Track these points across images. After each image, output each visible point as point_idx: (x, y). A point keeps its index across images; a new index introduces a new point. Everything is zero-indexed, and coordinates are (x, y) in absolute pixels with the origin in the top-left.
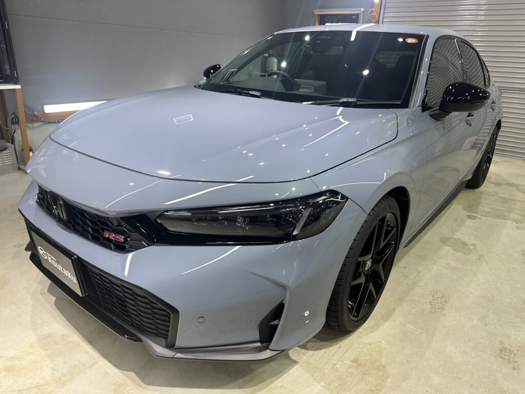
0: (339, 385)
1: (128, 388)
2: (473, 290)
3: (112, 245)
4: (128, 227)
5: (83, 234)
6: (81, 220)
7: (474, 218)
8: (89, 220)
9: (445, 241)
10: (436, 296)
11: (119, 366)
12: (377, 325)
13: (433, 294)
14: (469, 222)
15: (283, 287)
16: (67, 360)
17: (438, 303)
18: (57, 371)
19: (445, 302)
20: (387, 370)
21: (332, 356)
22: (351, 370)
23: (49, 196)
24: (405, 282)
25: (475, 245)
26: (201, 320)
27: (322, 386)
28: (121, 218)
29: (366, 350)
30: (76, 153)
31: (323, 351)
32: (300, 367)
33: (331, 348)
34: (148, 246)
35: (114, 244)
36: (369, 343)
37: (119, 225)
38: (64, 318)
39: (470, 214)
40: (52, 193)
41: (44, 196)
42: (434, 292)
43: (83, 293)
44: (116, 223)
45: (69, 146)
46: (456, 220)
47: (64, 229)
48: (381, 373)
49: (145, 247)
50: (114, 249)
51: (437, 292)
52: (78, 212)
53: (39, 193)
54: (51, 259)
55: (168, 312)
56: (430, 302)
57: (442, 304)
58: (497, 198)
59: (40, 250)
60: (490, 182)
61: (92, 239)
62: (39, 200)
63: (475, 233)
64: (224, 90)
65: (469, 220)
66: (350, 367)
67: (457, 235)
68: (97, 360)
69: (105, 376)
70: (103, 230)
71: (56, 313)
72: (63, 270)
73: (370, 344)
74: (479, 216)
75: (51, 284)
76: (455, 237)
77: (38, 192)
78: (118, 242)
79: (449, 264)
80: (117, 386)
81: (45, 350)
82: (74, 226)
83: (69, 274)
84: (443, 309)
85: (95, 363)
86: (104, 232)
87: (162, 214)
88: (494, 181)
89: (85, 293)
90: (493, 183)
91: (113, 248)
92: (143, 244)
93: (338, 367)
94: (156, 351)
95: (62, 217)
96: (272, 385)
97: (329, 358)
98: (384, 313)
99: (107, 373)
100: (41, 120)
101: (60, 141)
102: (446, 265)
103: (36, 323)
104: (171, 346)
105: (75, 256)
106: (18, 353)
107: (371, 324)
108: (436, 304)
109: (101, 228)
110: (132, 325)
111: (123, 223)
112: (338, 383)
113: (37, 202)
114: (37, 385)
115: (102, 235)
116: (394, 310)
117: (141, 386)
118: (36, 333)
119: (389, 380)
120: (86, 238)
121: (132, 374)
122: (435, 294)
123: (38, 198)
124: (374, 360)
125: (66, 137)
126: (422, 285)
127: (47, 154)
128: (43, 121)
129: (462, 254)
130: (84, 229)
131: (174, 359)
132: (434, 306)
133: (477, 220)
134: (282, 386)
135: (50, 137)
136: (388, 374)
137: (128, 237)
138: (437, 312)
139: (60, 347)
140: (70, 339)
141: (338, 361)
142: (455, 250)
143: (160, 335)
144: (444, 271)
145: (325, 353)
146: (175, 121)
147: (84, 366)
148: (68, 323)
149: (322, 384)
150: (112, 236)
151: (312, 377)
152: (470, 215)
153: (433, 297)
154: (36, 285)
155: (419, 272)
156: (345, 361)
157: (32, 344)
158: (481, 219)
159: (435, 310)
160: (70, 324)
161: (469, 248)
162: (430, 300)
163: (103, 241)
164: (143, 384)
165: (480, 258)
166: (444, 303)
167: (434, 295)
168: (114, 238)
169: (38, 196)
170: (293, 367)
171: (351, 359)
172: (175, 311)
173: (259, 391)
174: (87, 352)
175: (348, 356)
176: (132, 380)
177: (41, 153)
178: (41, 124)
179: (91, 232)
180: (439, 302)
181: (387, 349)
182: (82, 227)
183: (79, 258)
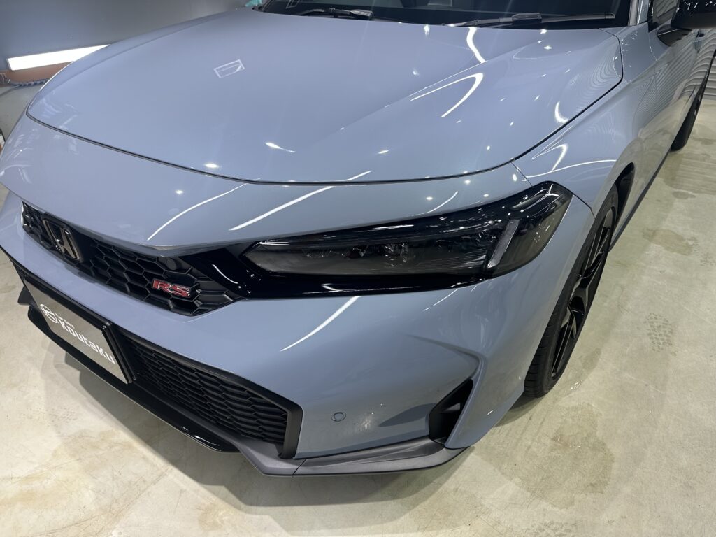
0: (542, 479)
1: (221, 513)
2: (708, 311)
3: (170, 302)
4: (195, 270)
5: (115, 283)
6: (106, 259)
7: (685, 196)
8: (122, 260)
9: (651, 235)
10: (656, 324)
11: (199, 477)
12: (579, 377)
13: (651, 320)
14: (678, 204)
15: (475, 357)
16: (115, 473)
17: (660, 335)
18: (103, 493)
19: (671, 332)
20: (609, 450)
21: (522, 434)
22: (554, 454)
23: (44, 222)
24: (606, 304)
25: (694, 239)
26: (339, 417)
27: (517, 485)
28: (180, 257)
29: (570, 420)
30: (74, 139)
31: (507, 426)
32: (476, 454)
33: (518, 421)
34: (235, 300)
35: (173, 301)
36: (573, 407)
37: (180, 269)
38: (99, 405)
39: (677, 190)
40: (48, 216)
41: (34, 218)
42: (651, 318)
43: (129, 378)
44: (173, 266)
45: (61, 127)
46: (659, 201)
47: (80, 275)
48: (600, 455)
49: (229, 303)
50: (174, 308)
51: (656, 318)
52: (100, 247)
53: (25, 213)
54: (66, 325)
55: (281, 409)
56: (649, 334)
57: (667, 336)
58: (711, 164)
59: (43, 310)
60: (695, 139)
61: (131, 291)
62: (28, 225)
63: (690, 219)
64: (307, 12)
65: (677, 200)
66: (552, 450)
67: (666, 225)
68: (164, 471)
69: (180, 495)
70: (151, 277)
71: (85, 396)
72: (89, 343)
73: (576, 409)
74: (690, 193)
75: (67, 355)
76: (664, 228)
77: (23, 210)
78: (181, 297)
79: (664, 271)
80: (201, 512)
81: (78, 460)
82: (96, 270)
83: (101, 350)
84: (671, 345)
85: (162, 475)
86: (151, 280)
87: (253, 246)
88: (702, 137)
89: (132, 377)
90: (700, 140)
91: (172, 307)
92: (226, 299)
93: (535, 450)
94: (265, 467)
95: (74, 257)
96: (441, 489)
97: (518, 437)
98: (584, 357)
99: (182, 491)
100: (6, 82)
101: (44, 118)
102: (659, 273)
103: (56, 416)
104: (288, 456)
105: (107, 323)
106: (36, 468)
107: (570, 377)
108: (658, 337)
109: (146, 274)
110: (219, 425)
111: (185, 265)
112: (541, 478)
113: (24, 227)
114: (76, 521)
115: (150, 287)
116: (598, 352)
117: (239, 508)
118: (59, 432)
119: (615, 466)
120: (122, 289)
121: (223, 490)
122: (653, 320)
123: (26, 221)
124: (585, 435)
125: (54, 110)
126: (631, 307)
127: (28, 143)
128: (10, 84)
129: (680, 255)
130: (114, 275)
131: (295, 476)
132: (656, 341)
133: (689, 199)
134: (456, 490)
135: (27, 113)
136: (611, 455)
137: (198, 288)
138: (662, 349)
139: (101, 452)
140: (115, 439)
141: (533, 440)
142: (668, 249)
143: (267, 439)
144: (660, 283)
145: (511, 429)
146: (217, 73)
147: (144, 481)
148: (107, 412)
149: (517, 480)
150: (168, 288)
151: (500, 469)
152: (678, 192)
153: (651, 326)
154: (45, 352)
155: (622, 288)
156: (542, 440)
157: (55, 451)
158: (694, 197)
159: (659, 347)
160: (110, 414)
161: (687, 244)
162: (649, 332)
163: (152, 295)
164: (243, 506)
165: (707, 259)
166: (670, 334)
167: (652, 322)
168: (171, 290)
169: (25, 218)
170: (467, 456)
171: (551, 435)
172: (295, 407)
173: (424, 501)
174: (144, 458)
175: (545, 432)
176: (224, 499)
177: (18, 142)
178: (7, 88)
179: (129, 280)
180: (662, 333)
181: (601, 415)
182: (111, 271)
183: (114, 325)
